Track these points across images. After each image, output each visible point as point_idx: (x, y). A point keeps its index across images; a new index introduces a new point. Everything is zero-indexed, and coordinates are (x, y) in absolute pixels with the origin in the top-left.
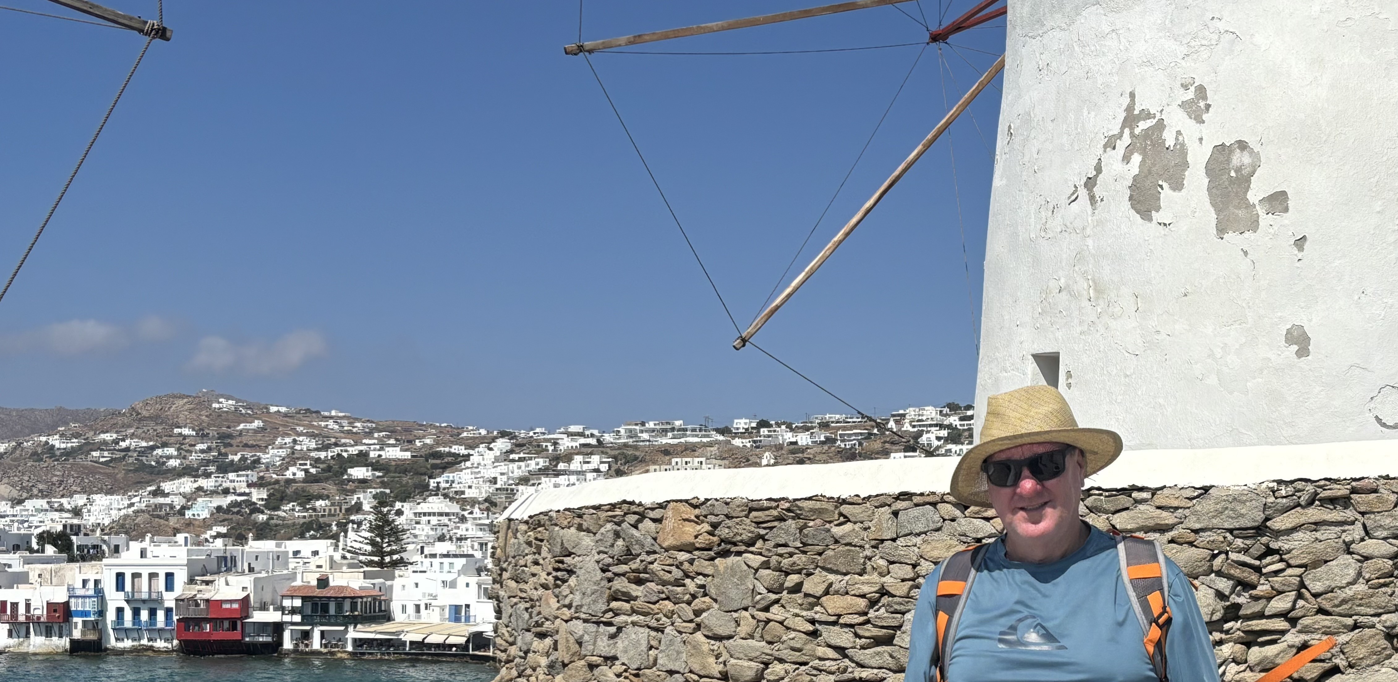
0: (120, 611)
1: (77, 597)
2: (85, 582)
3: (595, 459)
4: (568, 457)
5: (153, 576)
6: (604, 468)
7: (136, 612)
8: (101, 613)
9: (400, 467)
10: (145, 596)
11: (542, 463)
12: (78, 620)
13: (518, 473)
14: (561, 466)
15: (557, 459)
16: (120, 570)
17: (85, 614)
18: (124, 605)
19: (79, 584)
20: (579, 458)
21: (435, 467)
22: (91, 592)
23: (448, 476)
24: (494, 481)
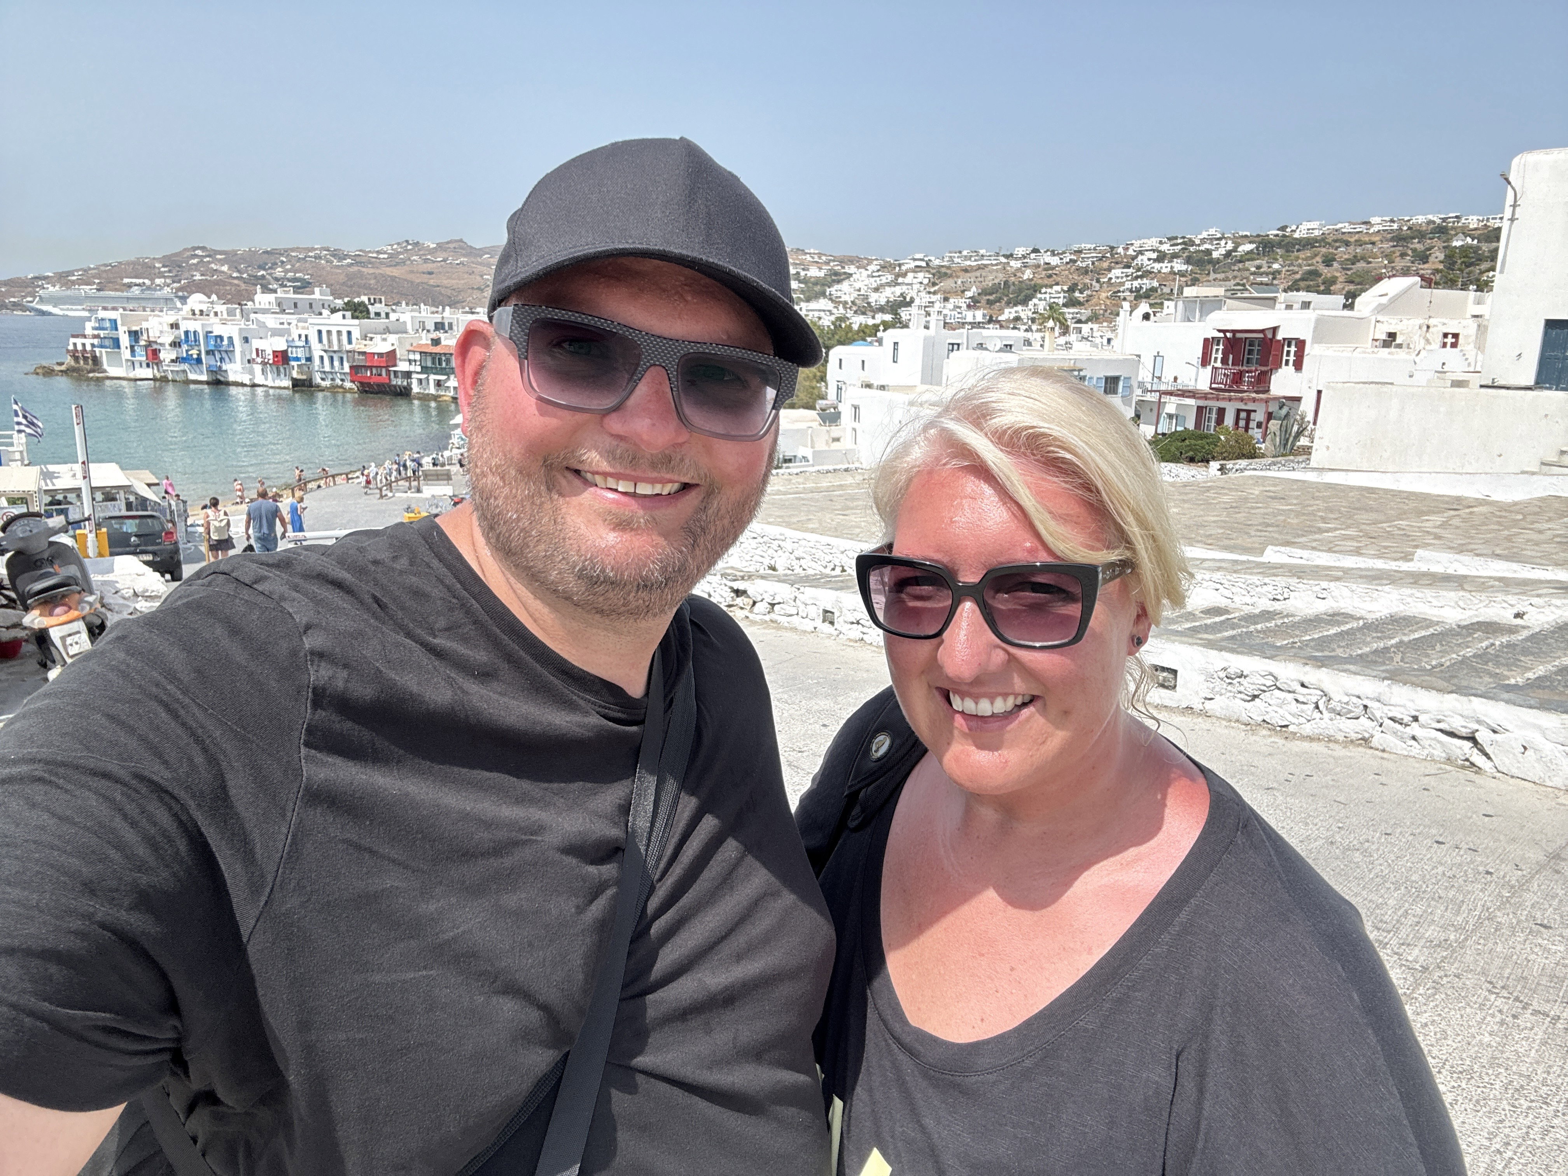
0: (322, 358)
1: (296, 347)
2: (300, 336)
3: (921, 275)
4: (904, 275)
5: (339, 333)
6: (926, 281)
7: (332, 359)
8: (309, 359)
9: (817, 282)
10: (336, 348)
11: (890, 277)
12: (294, 363)
13: (874, 285)
14: (900, 280)
15: (898, 276)
16: (320, 328)
17: (297, 359)
18: (323, 354)
19: (297, 338)
20: (910, 275)
21: (834, 281)
22: (302, 344)
23: (837, 287)
24: (859, 290)
